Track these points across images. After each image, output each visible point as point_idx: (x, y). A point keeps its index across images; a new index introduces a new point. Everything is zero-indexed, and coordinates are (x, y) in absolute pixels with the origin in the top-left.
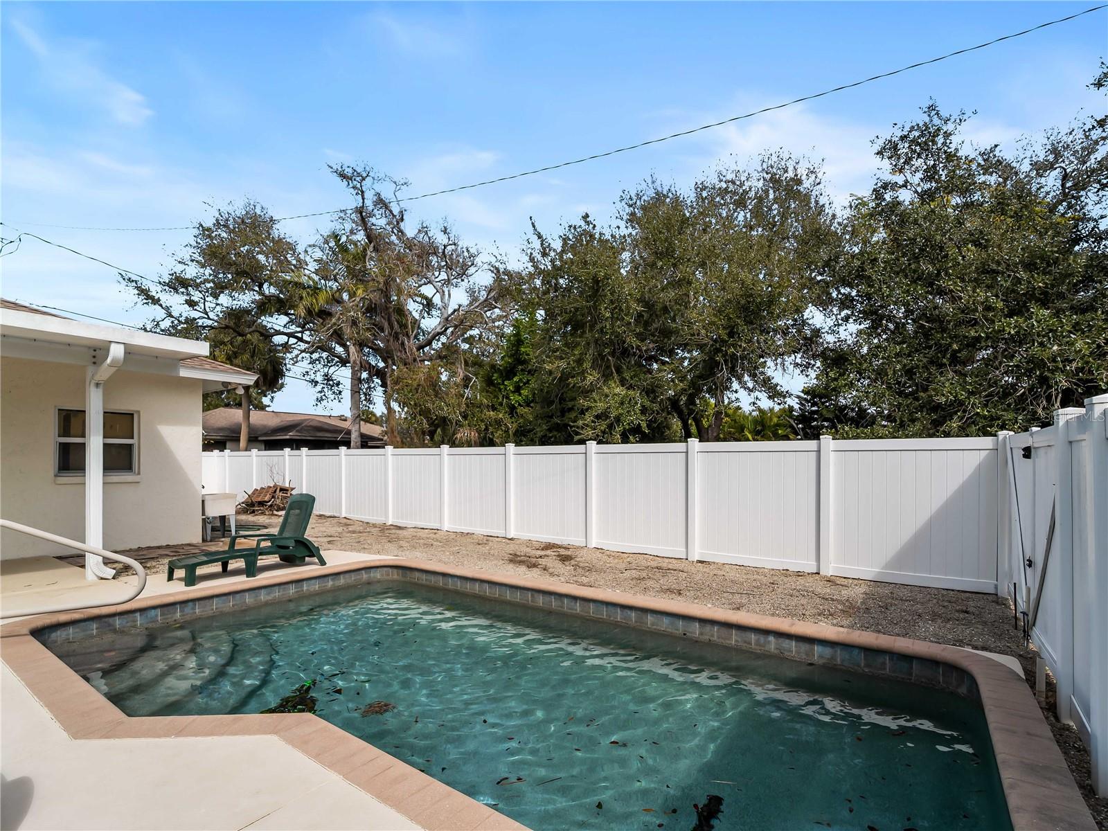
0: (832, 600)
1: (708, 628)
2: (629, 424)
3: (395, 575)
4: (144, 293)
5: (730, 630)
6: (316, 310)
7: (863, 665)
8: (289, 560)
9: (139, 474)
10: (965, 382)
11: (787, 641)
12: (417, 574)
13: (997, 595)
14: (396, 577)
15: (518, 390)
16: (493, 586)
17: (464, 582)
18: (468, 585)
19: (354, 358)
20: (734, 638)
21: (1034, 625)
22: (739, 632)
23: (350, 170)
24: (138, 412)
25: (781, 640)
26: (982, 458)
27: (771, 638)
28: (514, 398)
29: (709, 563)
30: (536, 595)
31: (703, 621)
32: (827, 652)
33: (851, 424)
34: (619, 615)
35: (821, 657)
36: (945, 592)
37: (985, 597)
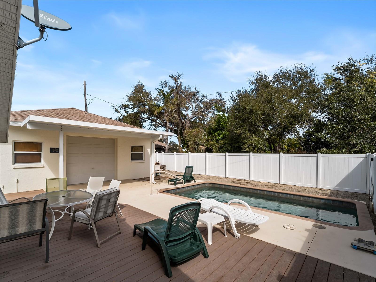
0: (322, 193)
1: (295, 196)
2: (258, 147)
3: (210, 185)
4: (116, 110)
5: (301, 197)
6: (159, 112)
7: (332, 203)
8: (187, 181)
9: (144, 160)
10: (359, 138)
11: (314, 199)
12: (217, 185)
13: (366, 194)
14: (210, 186)
15: (219, 135)
16: (238, 188)
17: (230, 187)
18: (231, 187)
19: (168, 126)
20: (302, 198)
21: (373, 198)
22: (303, 197)
23: (175, 76)
24: (144, 146)
25: (313, 199)
26: (362, 159)
27: (311, 198)
28: (218, 138)
29: (286, 185)
30: (250, 190)
31: (294, 195)
32: (323, 201)
33: (325, 148)
34: (273, 194)
35: (322, 202)
36: (352, 193)
37: (363, 194)
